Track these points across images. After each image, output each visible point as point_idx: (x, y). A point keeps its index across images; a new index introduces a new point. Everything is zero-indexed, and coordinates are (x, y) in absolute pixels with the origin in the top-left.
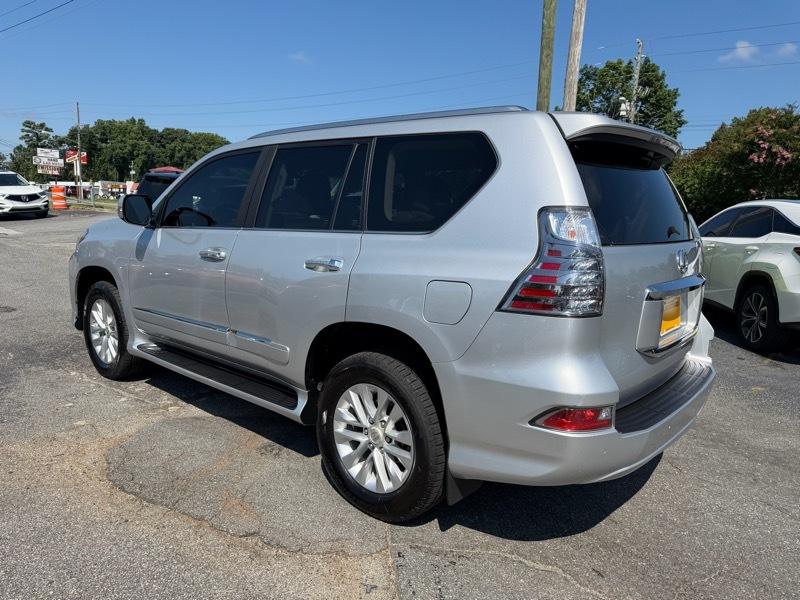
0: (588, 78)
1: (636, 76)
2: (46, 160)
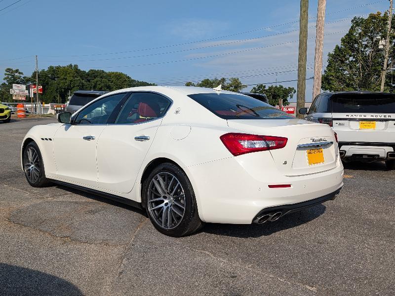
0: (358, 25)
1: (389, 22)
2: (17, 91)
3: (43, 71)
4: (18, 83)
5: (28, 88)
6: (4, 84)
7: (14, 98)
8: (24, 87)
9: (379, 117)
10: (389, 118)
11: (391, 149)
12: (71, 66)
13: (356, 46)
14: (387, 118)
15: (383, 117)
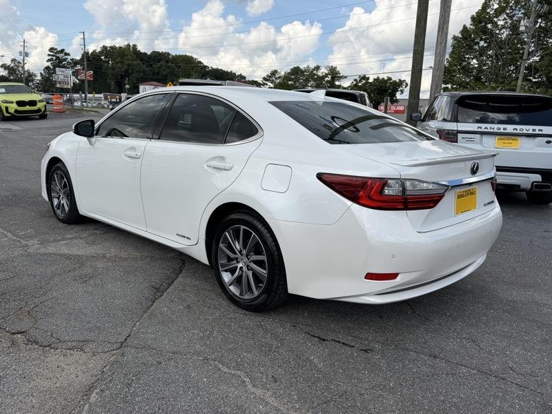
2: (62, 77)
3: (94, 51)
4: (64, 67)
5: (76, 74)
6: (47, 68)
7: (58, 86)
8: (70, 72)
9: (525, 132)
10: (540, 132)
11: (538, 178)
12: (129, 45)
13: (489, 26)
14: (537, 132)
15: (531, 132)
